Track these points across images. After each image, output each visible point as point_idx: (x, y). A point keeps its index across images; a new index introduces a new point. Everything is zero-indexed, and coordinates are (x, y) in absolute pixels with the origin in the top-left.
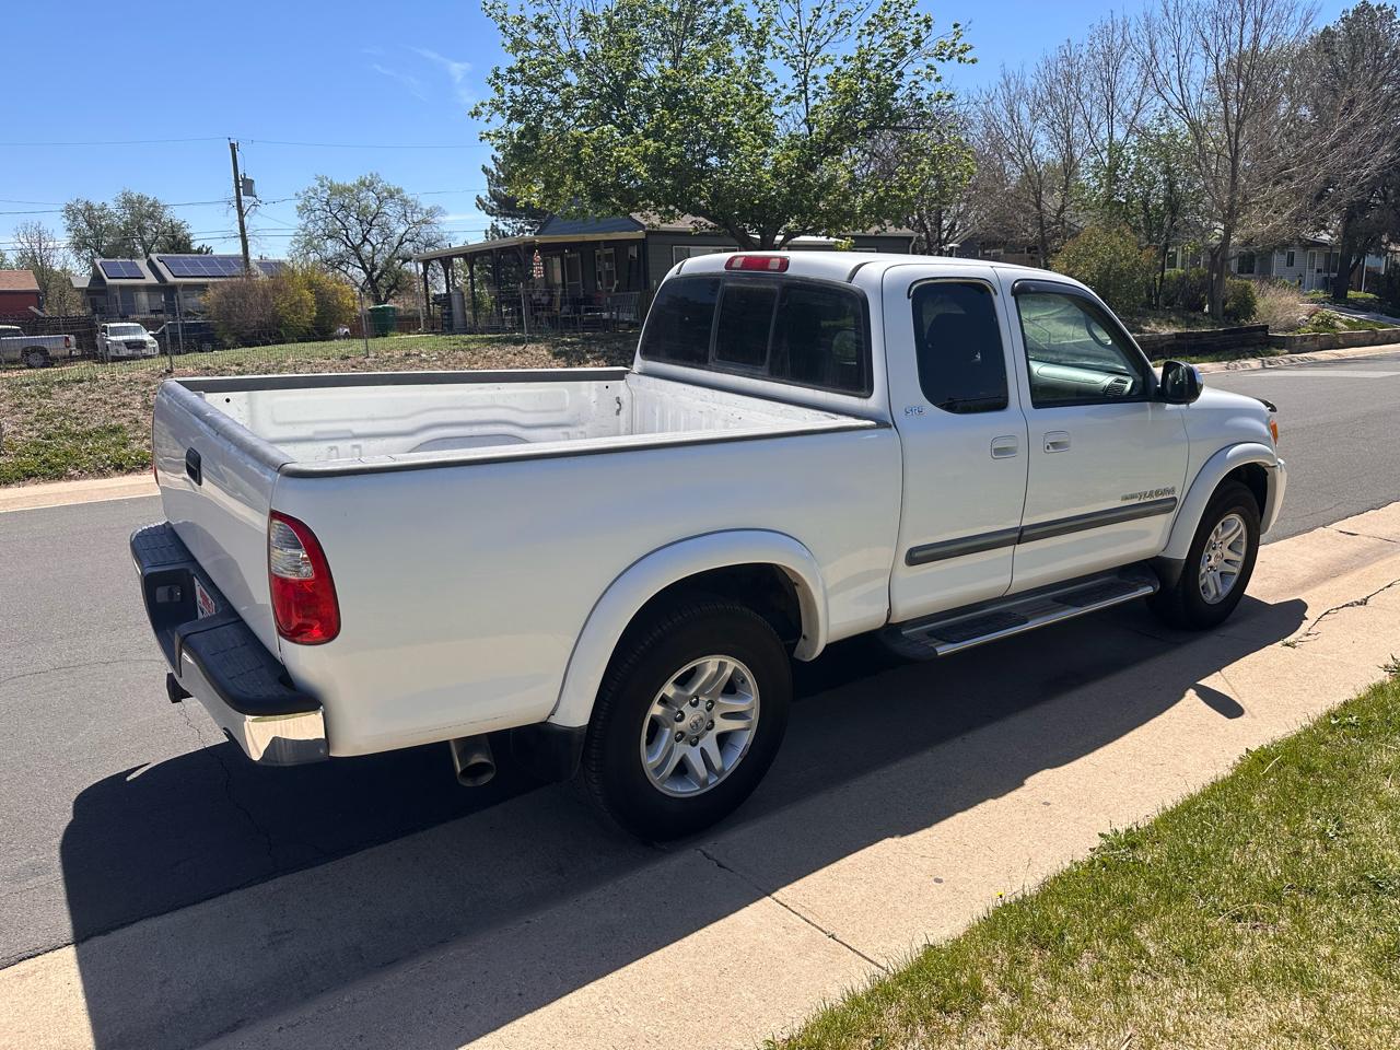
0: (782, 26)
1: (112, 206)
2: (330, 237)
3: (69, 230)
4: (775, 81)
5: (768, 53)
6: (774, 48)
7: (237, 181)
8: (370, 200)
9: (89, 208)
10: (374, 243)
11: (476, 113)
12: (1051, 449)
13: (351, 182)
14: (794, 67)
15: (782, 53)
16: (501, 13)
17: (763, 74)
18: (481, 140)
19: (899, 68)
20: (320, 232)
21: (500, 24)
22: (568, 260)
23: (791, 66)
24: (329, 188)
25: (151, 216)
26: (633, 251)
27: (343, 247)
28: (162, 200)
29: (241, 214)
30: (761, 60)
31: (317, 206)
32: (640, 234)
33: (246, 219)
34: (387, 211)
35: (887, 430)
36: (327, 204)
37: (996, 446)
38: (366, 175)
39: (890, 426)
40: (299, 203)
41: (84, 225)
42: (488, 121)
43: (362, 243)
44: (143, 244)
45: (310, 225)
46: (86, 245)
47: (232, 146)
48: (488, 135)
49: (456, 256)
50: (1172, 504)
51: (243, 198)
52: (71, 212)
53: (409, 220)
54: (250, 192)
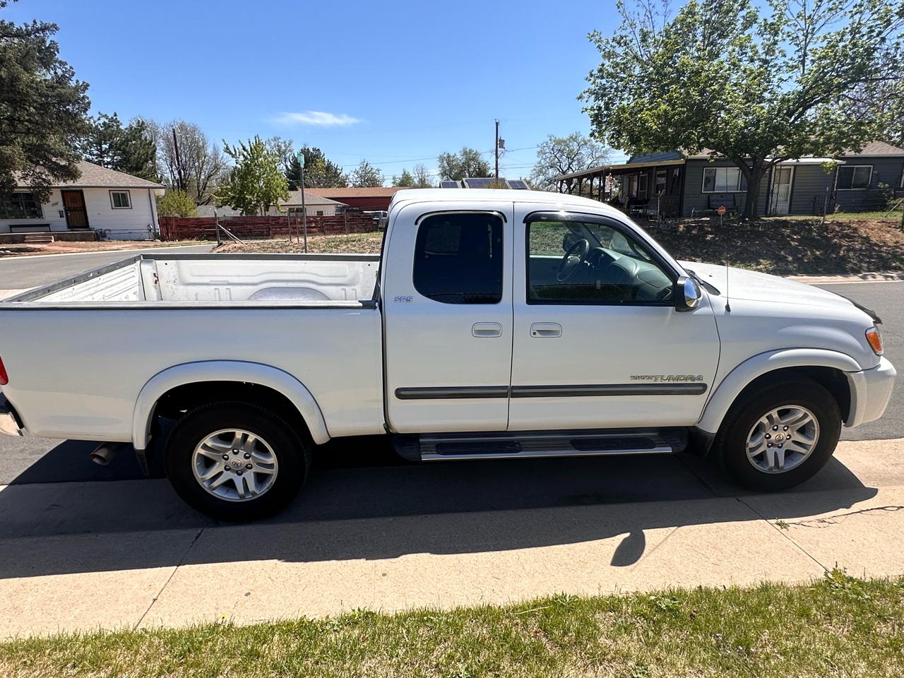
0: (791, 17)
1: (459, 156)
2: (552, 167)
3: (440, 167)
4: (785, 56)
5: (779, 38)
6: (783, 34)
7: (497, 141)
8: (575, 146)
9: (449, 157)
10: (574, 169)
11: (580, 97)
12: (538, 335)
13: (565, 137)
14: (797, 45)
15: (789, 36)
16: (597, 38)
17: (777, 51)
18: (582, 112)
19: (883, 35)
20: (547, 164)
21: (597, 45)
22: (642, 177)
23: (795, 44)
24: (554, 141)
25: (473, 159)
26: (677, 172)
27: (558, 172)
28: (479, 151)
29: (497, 157)
30: (775, 43)
31: (547, 151)
32: (682, 161)
33: (499, 160)
34: (583, 152)
35: (371, 311)
36: (553, 150)
37: (478, 328)
38: (573, 132)
39: (376, 308)
40: (539, 149)
41: (446, 165)
42: (587, 101)
43: (568, 169)
44: (469, 172)
45: (542, 161)
46: (446, 174)
47: (497, 124)
48: (586, 109)
49: (575, 178)
50: (701, 388)
51: (499, 149)
52: (441, 159)
53: (594, 156)
54: (502, 146)
